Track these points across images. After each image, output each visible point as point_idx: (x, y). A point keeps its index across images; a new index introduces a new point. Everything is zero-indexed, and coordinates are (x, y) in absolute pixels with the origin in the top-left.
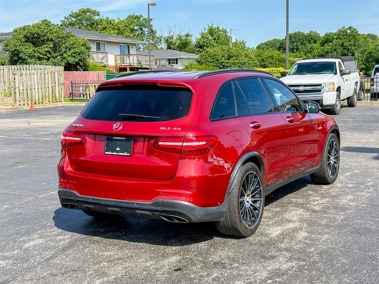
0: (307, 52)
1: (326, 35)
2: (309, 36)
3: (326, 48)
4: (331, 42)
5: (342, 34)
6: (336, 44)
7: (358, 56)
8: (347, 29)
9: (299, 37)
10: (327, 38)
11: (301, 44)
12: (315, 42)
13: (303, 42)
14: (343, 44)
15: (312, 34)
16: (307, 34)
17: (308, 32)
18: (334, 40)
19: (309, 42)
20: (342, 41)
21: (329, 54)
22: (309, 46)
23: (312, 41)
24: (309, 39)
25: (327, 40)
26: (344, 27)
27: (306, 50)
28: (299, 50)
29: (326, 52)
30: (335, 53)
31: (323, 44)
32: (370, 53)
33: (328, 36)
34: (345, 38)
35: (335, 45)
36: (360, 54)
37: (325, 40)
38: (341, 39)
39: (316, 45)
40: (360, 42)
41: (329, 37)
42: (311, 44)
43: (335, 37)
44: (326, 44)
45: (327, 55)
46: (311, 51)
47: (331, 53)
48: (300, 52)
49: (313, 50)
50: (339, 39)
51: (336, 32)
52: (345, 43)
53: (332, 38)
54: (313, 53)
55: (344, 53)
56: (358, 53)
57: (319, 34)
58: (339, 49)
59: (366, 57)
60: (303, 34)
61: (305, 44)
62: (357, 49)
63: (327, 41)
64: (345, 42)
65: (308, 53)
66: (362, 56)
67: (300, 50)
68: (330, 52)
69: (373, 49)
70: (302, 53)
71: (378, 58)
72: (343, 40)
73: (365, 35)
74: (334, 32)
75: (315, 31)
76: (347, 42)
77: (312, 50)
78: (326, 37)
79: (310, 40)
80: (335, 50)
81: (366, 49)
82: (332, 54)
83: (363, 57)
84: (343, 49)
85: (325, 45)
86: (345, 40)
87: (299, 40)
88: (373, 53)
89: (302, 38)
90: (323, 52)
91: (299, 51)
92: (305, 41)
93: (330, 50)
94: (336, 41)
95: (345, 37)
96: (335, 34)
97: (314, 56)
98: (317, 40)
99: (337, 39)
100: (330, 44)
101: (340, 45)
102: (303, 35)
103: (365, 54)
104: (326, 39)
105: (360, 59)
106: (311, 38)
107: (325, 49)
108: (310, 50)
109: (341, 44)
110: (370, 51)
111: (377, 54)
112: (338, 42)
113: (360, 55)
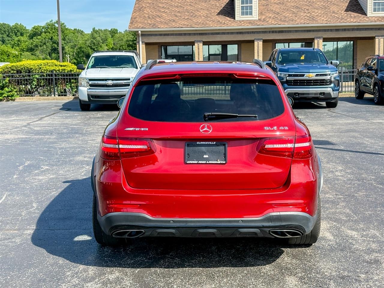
0: (14, 45)
1: (34, 28)
2: (15, 28)
3: (35, 41)
4: (40, 35)
5: (50, 28)
6: (45, 38)
7: (69, 51)
8: (55, 23)
9: (5, 28)
10: (35, 31)
11: (7, 36)
12: (22, 35)
13: (9, 34)
14: (52, 37)
15: (18, 26)
16: (13, 26)
17: (14, 24)
18: (43, 34)
19: (16, 35)
20: (51, 35)
21: (38, 48)
22: (16, 39)
23: (19, 34)
24: (15, 32)
26: (52, 20)
27: (13, 43)
28: (6, 43)
29: (36, 45)
30: (45, 47)
31: (31, 37)
32: (80, 48)
33: (36, 29)
34: (54, 32)
35: (44, 38)
36: (71, 49)
37: (34, 33)
38: (49, 33)
39: (23, 38)
40: (70, 37)
41: (37, 30)
42: (18, 37)
43: (43, 30)
44: (35, 37)
45: (37, 48)
46: (19, 44)
47: (41, 46)
48: (7, 44)
49: (20, 43)
50: (47, 32)
51: (44, 25)
52: (54, 37)
53: (40, 31)
54: (21, 46)
55: (54, 47)
56: (68, 48)
57: (25, 27)
58: (48, 43)
59: (76, 52)
60: (9, 26)
61: (11, 37)
62: (66, 44)
63: (36, 34)
64: (54, 36)
65: (16, 46)
66: (73, 50)
67: (7, 43)
68: (39, 45)
69: (83, 44)
70: (9, 45)
71: (88, 53)
72: (52, 34)
73: (71, 30)
74: (42, 26)
75: (21, 24)
76: (56, 36)
77: (19, 43)
78: (34, 30)
79: (16, 33)
80: (45, 44)
81: (76, 43)
82: (42, 48)
83: (74, 52)
84: (53, 43)
85: (34, 38)
86: (54, 34)
87: (5, 32)
88: (83, 48)
89: (8, 30)
90: (32, 45)
91: (5, 43)
92: (11, 34)
93: (40, 44)
94: (45, 35)
95: (54, 31)
96: (43, 28)
97: (23, 49)
98: (24, 33)
99: (45, 33)
100: (39, 37)
101: (49, 39)
102: (8, 27)
103: (76, 49)
104: (35, 32)
105: (71, 54)
106: (18, 31)
107: (34, 43)
108: (18, 43)
109: (50, 38)
110: (79, 46)
111: (87, 49)
112: (47, 35)
113: (70, 50)
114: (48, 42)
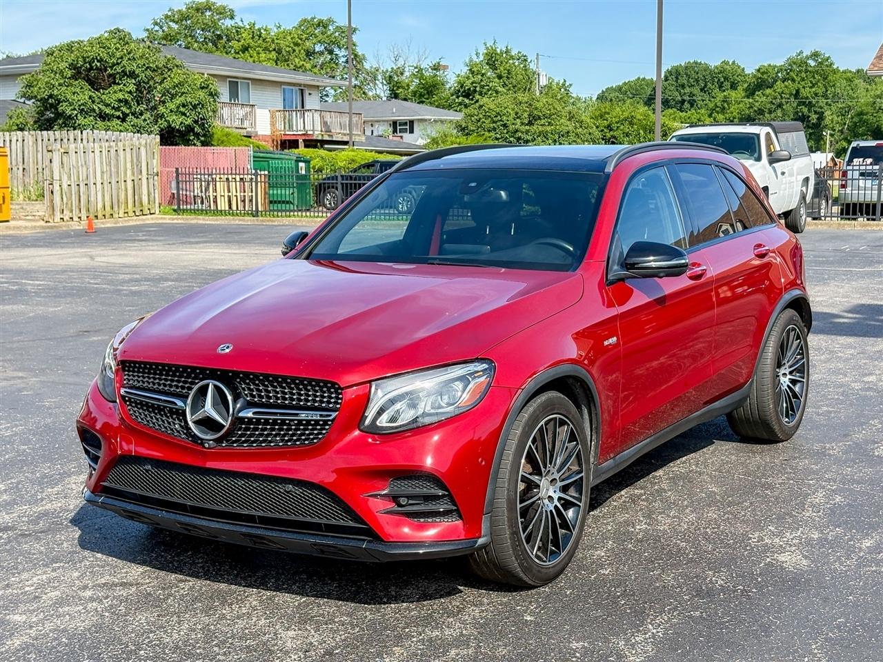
0: (714, 110)
1: (758, 71)
2: (721, 72)
3: (757, 101)
4: (770, 88)
5: (797, 69)
6: (782, 93)
7: (832, 122)
8: (807, 58)
9: (697, 73)
10: (760, 78)
11: (701, 90)
12: (734, 86)
13: (706, 86)
14: (798, 91)
15: (728, 67)
16: (716, 67)
17: (718, 63)
18: (778, 83)
19: (720, 87)
20: (796, 86)
21: (764, 115)
22: (720, 96)
23: (727, 84)
24: (719, 80)
25: (761, 83)
26: (801, 52)
27: (711, 105)
28: (697, 105)
29: (759, 109)
30: (779, 112)
31: (751, 92)
32: (861, 114)
33: (763, 73)
34: (803, 80)
35: (779, 93)
36: (838, 116)
37: (758, 83)
38: (793, 80)
39: (736, 94)
40: (837, 89)
41: (765, 76)
42: (724, 91)
43: (780, 75)
44: (759, 91)
45: (762, 116)
46: (724, 108)
47: (770, 112)
48: (699, 109)
49: (728, 105)
50: (789, 79)
51: (783, 64)
52: (802, 90)
53: (773, 78)
54: (728, 111)
55: (800, 114)
56: (831, 115)
57: (743, 69)
58: (788, 105)
59: (850, 124)
60: (707, 68)
61: (710, 91)
62: (830, 105)
63: (762, 85)
64: (804, 87)
65: (718, 113)
66: (842, 120)
67: (699, 106)
68: (767, 110)
69: (867, 105)
70: (703, 111)
71: (878, 125)
72: (799, 83)
73: (850, 72)
74: (778, 65)
75: (734, 62)
76: (808, 88)
77: (726, 105)
78: (760, 75)
79: (722, 83)
80: (780, 106)
81: (850, 104)
82: (773, 115)
83: (845, 124)
84: (798, 105)
85: (757, 93)
86: (803, 83)
87: (697, 81)
88: (866, 114)
89: (704, 76)
90: (751, 110)
91: (695, 106)
92: (709, 85)
93: (768, 106)
94: (783, 85)
95: (803, 75)
96: (780, 70)
97: (731, 119)
98: (739, 82)
99: (784, 80)
100: (768, 91)
101: (791, 94)
102: (705, 70)
103: (849, 116)
104: (760, 80)
105: (838, 128)
106: (725, 78)
107: (757, 104)
108: (722, 105)
109: (794, 92)
110: (859, 110)
111: (875, 117)
112: (786, 87)
113: (836, 118)
114: (787, 103)
